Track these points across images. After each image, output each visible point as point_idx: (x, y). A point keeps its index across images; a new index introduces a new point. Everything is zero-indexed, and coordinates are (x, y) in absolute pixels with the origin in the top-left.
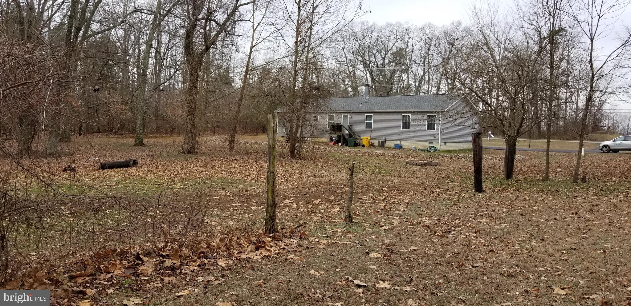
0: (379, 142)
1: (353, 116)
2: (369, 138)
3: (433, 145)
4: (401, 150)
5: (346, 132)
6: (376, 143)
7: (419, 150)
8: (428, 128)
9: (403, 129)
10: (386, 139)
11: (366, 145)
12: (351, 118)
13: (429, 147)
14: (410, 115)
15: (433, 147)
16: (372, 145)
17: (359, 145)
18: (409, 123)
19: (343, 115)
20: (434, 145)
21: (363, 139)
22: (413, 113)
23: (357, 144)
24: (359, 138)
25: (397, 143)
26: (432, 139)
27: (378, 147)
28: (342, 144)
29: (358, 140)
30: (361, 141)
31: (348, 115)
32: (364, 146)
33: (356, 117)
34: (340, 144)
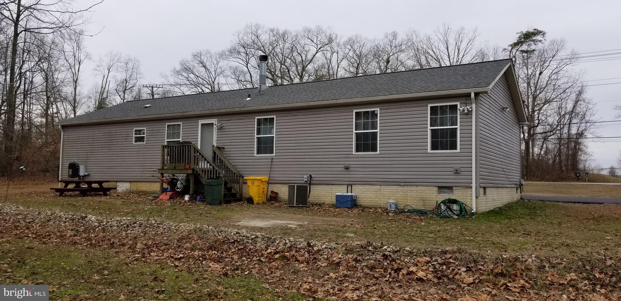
0: (291, 188)
1: (225, 124)
2: (265, 178)
3: (453, 197)
4: (356, 211)
5: (203, 165)
6: (283, 192)
7: (411, 211)
8: (434, 147)
9: (357, 151)
10: (311, 182)
11: (256, 199)
12: (220, 129)
13: (444, 202)
14: (378, 110)
15: (455, 202)
16: (273, 198)
17: (240, 200)
18: (375, 135)
19: (201, 122)
20: (456, 195)
21: (249, 183)
22: (386, 106)
23: (234, 195)
24: (239, 179)
25: (342, 191)
26: (448, 179)
27: (290, 204)
28: (192, 199)
29: (236, 186)
30: (244, 186)
31: (214, 121)
32: (250, 201)
33: (233, 125)
34: (187, 198)
